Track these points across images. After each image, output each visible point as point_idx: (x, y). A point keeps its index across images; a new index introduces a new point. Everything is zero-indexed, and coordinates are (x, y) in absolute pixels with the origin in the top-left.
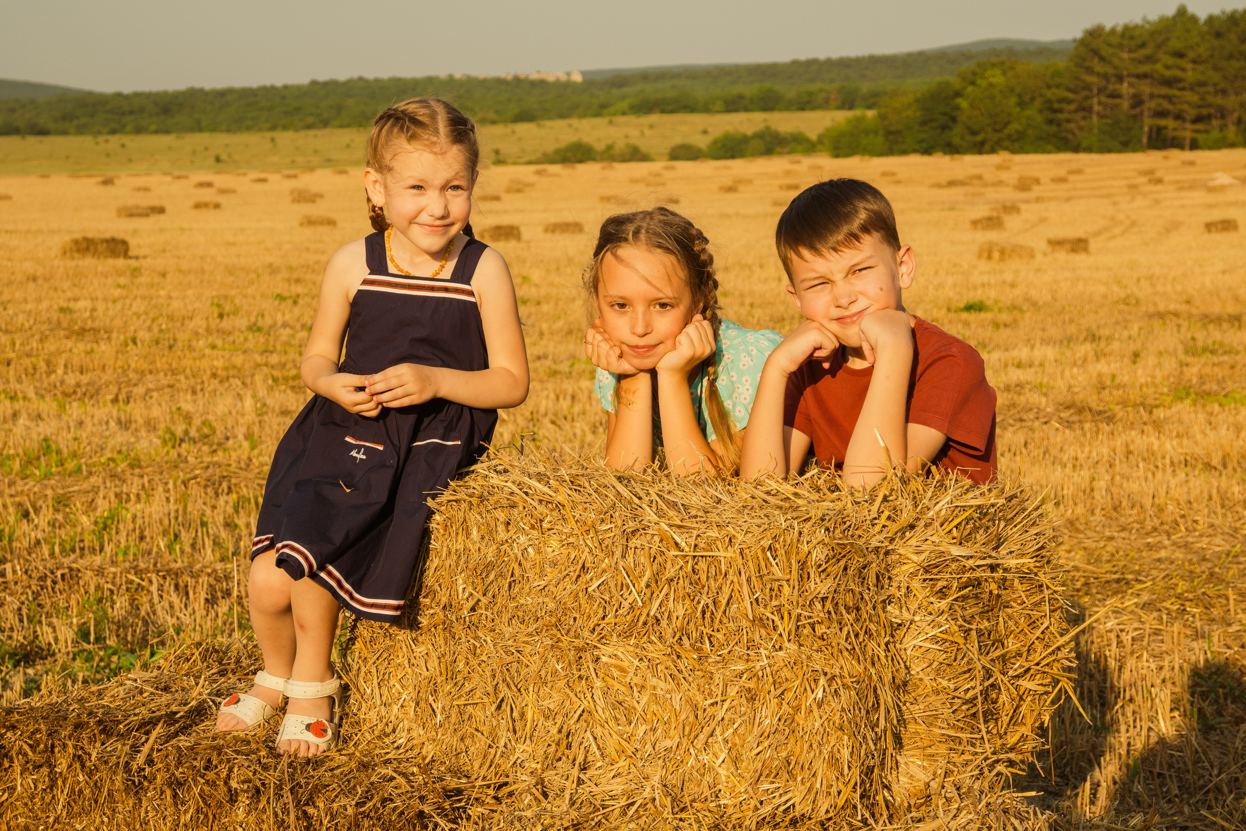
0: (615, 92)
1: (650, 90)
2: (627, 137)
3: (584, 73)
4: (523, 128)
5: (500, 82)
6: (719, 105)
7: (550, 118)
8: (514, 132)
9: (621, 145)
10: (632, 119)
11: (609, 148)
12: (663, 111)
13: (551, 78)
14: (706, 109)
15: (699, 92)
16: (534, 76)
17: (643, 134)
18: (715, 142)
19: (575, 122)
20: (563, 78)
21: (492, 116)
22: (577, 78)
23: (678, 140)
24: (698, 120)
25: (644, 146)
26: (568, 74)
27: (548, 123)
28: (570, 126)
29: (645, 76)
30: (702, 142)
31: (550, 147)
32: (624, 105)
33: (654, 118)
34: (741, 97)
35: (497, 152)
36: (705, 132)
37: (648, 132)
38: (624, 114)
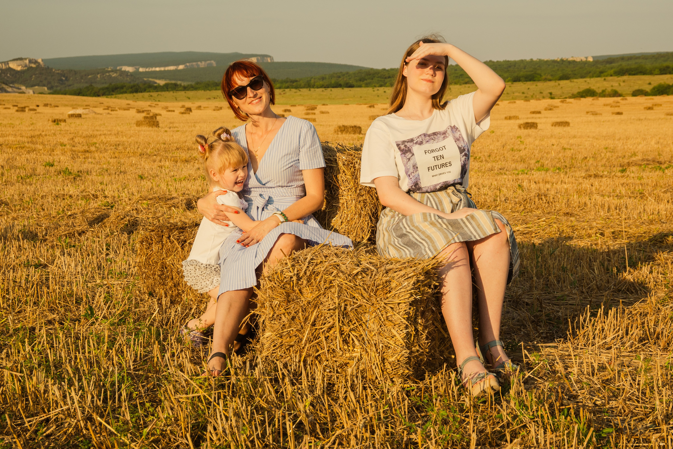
0: (608, 66)
1: (624, 64)
2: (612, 86)
3: (593, 57)
4: (563, 83)
5: (554, 62)
6: (657, 71)
7: (576, 78)
8: (559, 84)
9: (609, 90)
10: (615, 78)
11: (603, 91)
12: (630, 74)
13: (578, 60)
14: (651, 73)
15: (648, 65)
16: (571, 59)
17: (620, 85)
18: (654, 88)
19: (588, 80)
20: (584, 59)
21: (549, 77)
22: (591, 59)
23: (636, 88)
24: (647, 78)
25: (619, 90)
26: (587, 58)
27: (575, 80)
28: (586, 81)
29: (623, 58)
30: (648, 88)
31: (576, 91)
32: (612, 71)
33: (625, 78)
34: (668, 67)
35: (551, 94)
36: (650, 84)
37: (622, 84)
38: (611, 76)
